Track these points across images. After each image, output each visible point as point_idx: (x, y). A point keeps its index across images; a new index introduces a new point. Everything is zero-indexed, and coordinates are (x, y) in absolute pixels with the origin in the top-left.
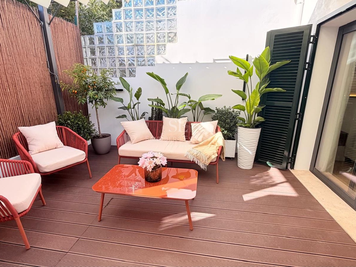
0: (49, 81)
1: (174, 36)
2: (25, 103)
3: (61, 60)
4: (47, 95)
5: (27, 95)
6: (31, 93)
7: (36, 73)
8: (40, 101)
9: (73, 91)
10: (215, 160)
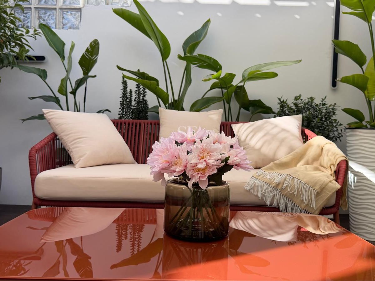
10: (333, 202)
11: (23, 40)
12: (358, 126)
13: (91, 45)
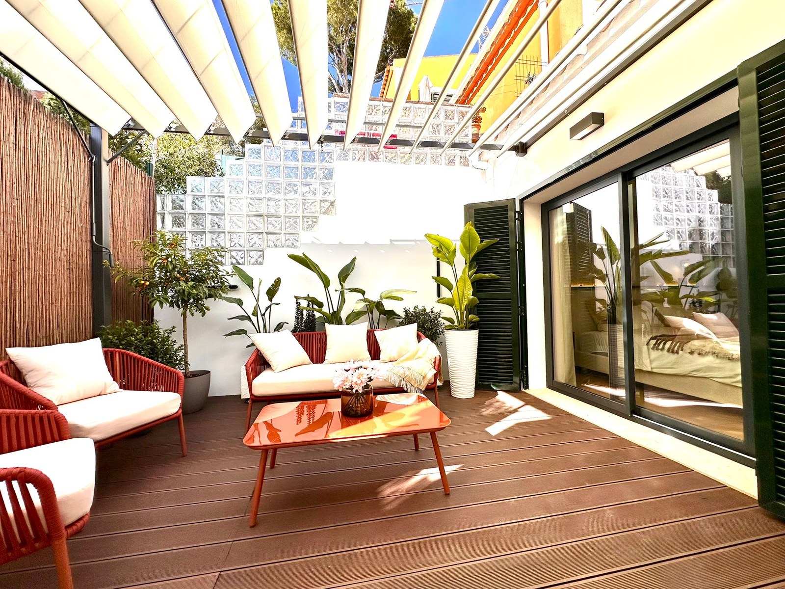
0: (86, 261)
1: (329, 207)
2: (28, 298)
3: (117, 227)
4: (79, 287)
5: (36, 283)
6: (46, 280)
7: (64, 241)
8: (61, 299)
9: (143, 282)
10: (433, 381)
11: (223, 279)
12: (451, 328)
13: (275, 281)
